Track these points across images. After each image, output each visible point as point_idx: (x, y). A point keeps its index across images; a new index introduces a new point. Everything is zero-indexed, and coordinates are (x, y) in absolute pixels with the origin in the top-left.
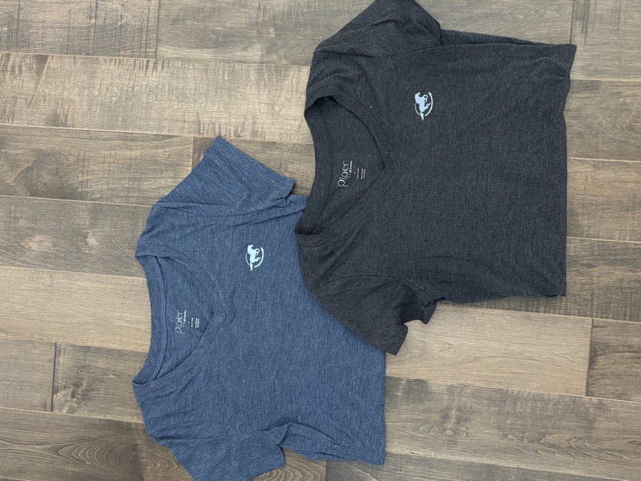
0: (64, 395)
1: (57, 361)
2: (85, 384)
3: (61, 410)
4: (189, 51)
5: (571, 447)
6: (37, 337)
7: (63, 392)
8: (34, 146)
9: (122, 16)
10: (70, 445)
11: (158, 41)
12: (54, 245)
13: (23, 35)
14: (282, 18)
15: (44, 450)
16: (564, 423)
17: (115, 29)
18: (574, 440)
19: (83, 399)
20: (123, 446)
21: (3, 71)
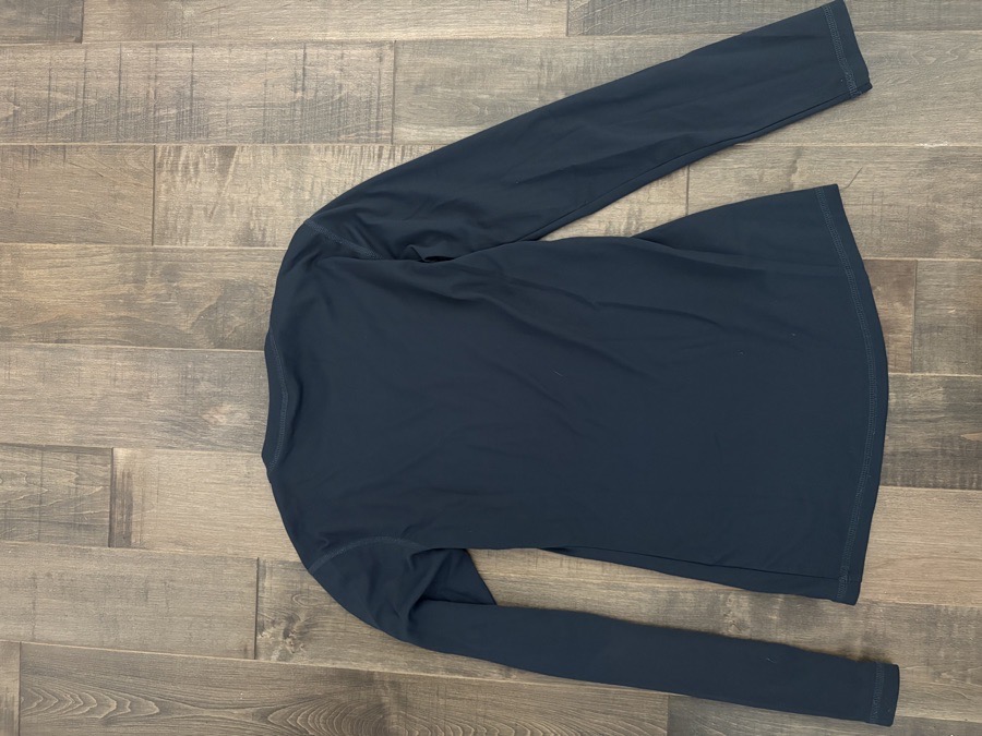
0: (273, 635)
1: (260, 585)
2: (302, 617)
3: (269, 657)
4: (440, 130)
6: (230, 551)
7: (272, 630)
8: (218, 276)
9: (341, 87)
10: (284, 707)
11: (395, 118)
12: (252, 417)
13: (199, 120)
14: (576, 77)
15: (246, 715)
17: (332, 104)
19: (300, 639)
20: (362, 707)
21: (172, 171)
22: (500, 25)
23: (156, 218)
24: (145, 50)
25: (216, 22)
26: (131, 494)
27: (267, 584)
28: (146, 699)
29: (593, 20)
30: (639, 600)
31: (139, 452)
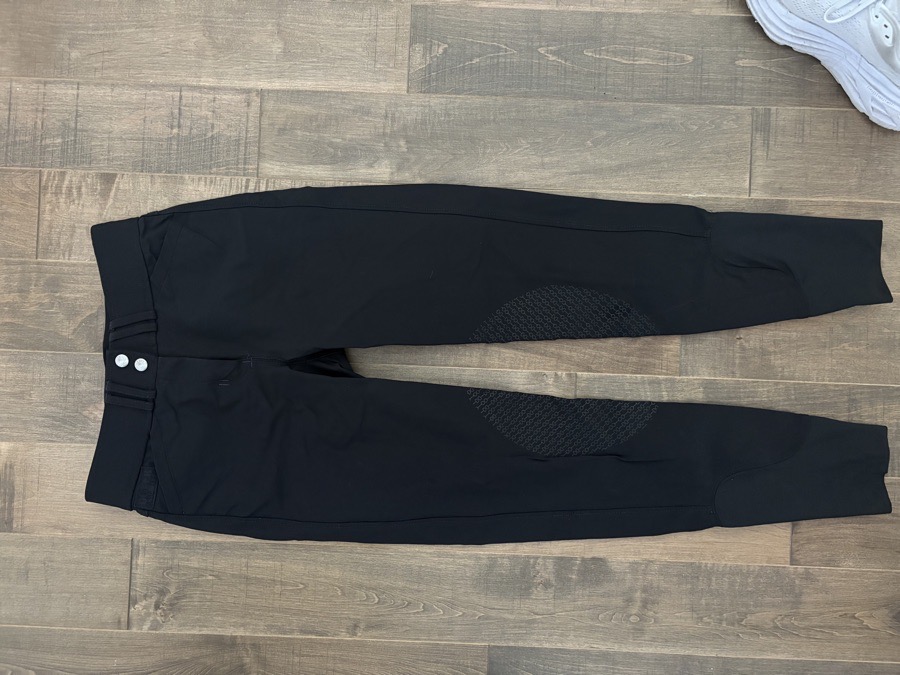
0: (145, 607)
1: (134, 562)
2: (173, 590)
3: (140, 627)
4: (300, 167)
5: (776, 627)
6: (106, 533)
7: (144, 603)
9: (213, 126)
10: (155, 671)
11: (260, 155)
13: (82, 149)
14: (415, 128)
16: (768, 599)
17: (205, 141)
18: (779, 618)
19: (170, 610)
20: (225, 668)
21: (56, 194)
22: (352, 81)
23: (41, 234)
24: (35, 86)
25: (100, 64)
26: (13, 482)
27: (139, 562)
28: (27, 668)
29: (429, 81)
30: (465, 565)
31: (20, 445)
